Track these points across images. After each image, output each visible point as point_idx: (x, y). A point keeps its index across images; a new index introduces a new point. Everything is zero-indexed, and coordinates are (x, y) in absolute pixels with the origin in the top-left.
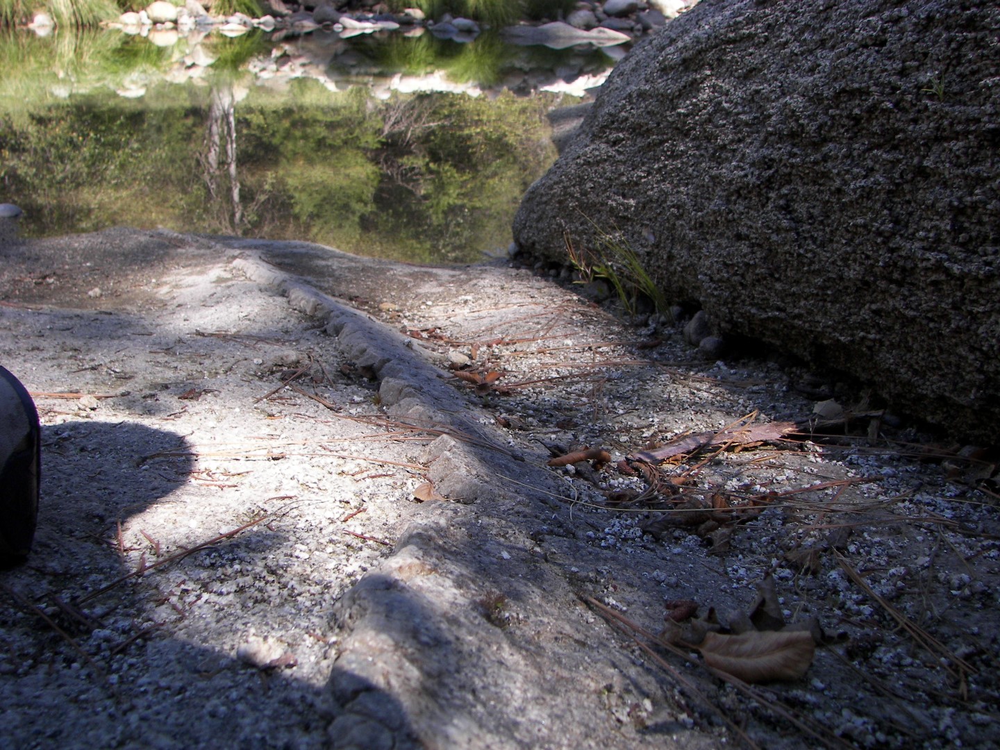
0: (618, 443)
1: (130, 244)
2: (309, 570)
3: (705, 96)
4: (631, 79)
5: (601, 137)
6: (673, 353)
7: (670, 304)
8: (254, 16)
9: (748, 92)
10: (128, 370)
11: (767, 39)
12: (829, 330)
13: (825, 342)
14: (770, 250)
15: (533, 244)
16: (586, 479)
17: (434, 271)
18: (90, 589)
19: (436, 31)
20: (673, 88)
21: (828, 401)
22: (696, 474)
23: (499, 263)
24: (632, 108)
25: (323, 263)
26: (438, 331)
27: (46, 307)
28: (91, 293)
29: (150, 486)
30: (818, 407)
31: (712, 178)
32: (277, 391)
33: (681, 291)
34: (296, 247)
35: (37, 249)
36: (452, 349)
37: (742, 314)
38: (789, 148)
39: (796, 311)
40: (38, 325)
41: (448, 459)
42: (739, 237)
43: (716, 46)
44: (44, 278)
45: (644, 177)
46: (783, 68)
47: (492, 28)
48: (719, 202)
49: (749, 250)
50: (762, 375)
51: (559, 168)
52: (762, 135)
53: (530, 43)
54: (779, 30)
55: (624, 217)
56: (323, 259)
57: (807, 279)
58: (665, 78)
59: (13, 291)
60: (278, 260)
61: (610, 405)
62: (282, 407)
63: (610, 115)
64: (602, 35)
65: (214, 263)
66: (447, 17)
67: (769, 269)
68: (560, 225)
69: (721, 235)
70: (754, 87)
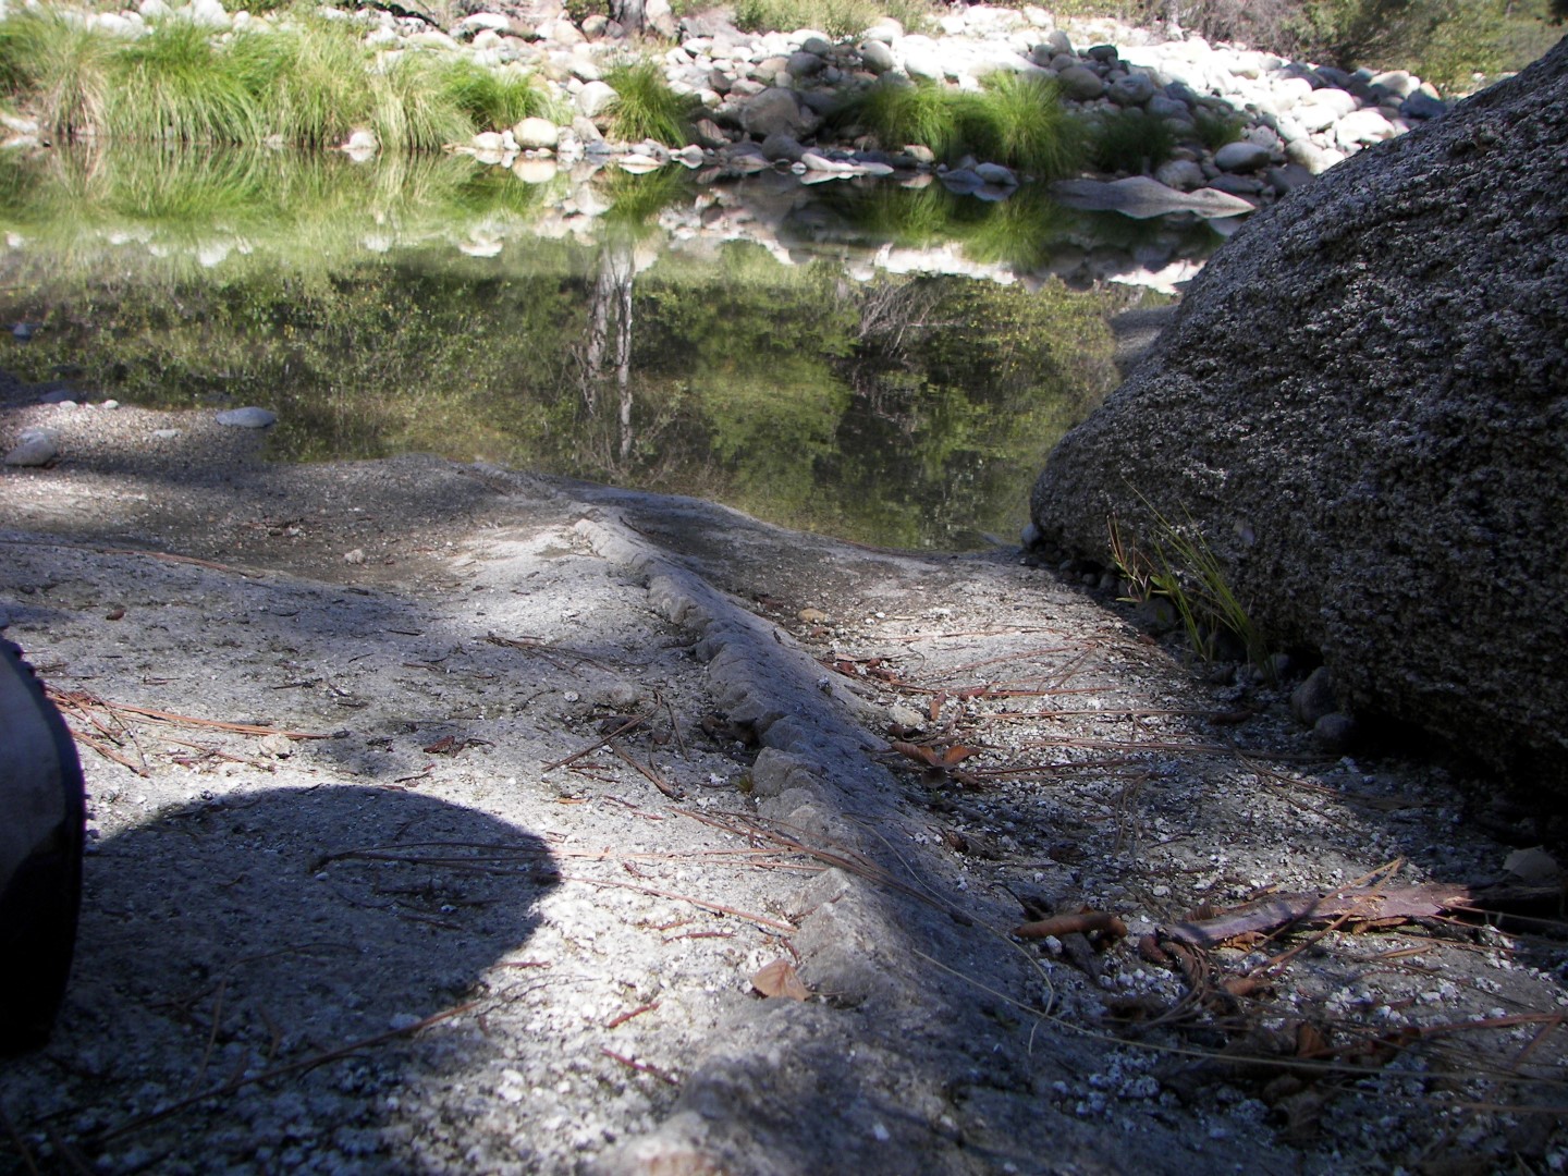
0: (1152, 899)
1: (426, 482)
2: (513, 1126)
3: (1354, 305)
4: (1237, 271)
5: (1180, 363)
6: (1269, 735)
7: (1272, 648)
8: (672, 144)
9: (1426, 301)
10: (361, 692)
11: (1465, 213)
12: (1542, 724)
13: (1533, 744)
14: (1446, 576)
15: (1061, 529)
16: (1078, 967)
17: (897, 561)
18: (136, 1111)
19: (950, 181)
20: (1303, 289)
21: (1533, 850)
22: (1278, 973)
23: (1006, 556)
24: (1233, 319)
25: (720, 536)
26: (886, 664)
27: (272, 574)
28: (348, 556)
29: (314, 915)
30: (1514, 860)
31: (1356, 444)
32: (587, 753)
33: (1293, 628)
34: (681, 506)
35: (286, 478)
36: (900, 698)
37: (1391, 680)
38: (1489, 402)
39: (1486, 685)
40: (247, 603)
41: (828, 918)
42: (1394, 548)
43: (1377, 223)
44: (286, 525)
45: (1245, 434)
46: (1489, 264)
47: (1037, 180)
48: (1363, 485)
49: (1410, 572)
50: (1418, 789)
51: (1110, 408)
52: (1445, 376)
53: (1097, 207)
54: (1486, 199)
55: (1207, 498)
56: (722, 530)
57: (1509, 632)
58: (1290, 272)
59: (234, 543)
60: (649, 526)
61: (1148, 824)
62: (587, 782)
63: (1199, 327)
64: (1210, 200)
65: (547, 523)
66: (969, 161)
67: (1441, 607)
68: (1104, 503)
69: (1365, 542)
70: (1437, 294)
